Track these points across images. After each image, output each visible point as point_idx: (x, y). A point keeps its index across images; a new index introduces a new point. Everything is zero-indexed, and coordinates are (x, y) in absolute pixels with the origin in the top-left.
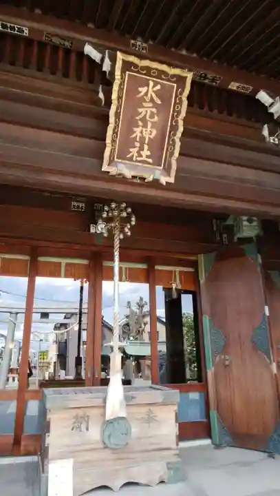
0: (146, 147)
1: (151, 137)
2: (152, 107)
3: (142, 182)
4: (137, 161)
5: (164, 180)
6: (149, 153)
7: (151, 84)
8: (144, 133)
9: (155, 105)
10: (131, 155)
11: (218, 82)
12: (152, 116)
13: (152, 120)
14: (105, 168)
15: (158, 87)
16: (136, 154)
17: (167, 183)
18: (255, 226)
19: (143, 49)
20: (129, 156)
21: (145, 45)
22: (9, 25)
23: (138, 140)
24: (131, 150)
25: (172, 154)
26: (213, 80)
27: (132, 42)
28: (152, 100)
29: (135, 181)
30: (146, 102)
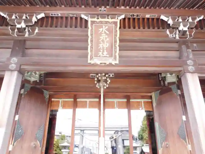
0: (105, 51)
1: (107, 46)
2: (106, 35)
3: (105, 65)
4: (102, 57)
5: (113, 63)
6: (107, 53)
7: (104, 27)
8: (104, 45)
9: (107, 34)
10: (99, 55)
11: (140, 16)
12: (106, 39)
13: (107, 40)
14: (89, 61)
15: (107, 27)
16: (101, 54)
17: (115, 64)
18: (174, 76)
19: (104, 11)
20: (98, 55)
21: (105, 9)
22: (53, 14)
23: (101, 48)
24: (99, 53)
25: (116, 52)
26: (137, 16)
27: (100, 9)
28: (105, 33)
29: (102, 65)
30: (103, 34)
